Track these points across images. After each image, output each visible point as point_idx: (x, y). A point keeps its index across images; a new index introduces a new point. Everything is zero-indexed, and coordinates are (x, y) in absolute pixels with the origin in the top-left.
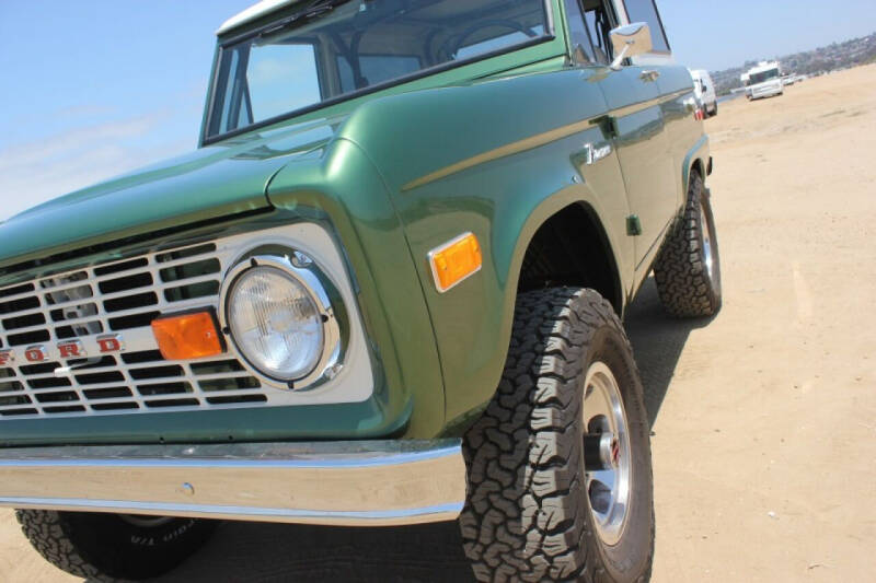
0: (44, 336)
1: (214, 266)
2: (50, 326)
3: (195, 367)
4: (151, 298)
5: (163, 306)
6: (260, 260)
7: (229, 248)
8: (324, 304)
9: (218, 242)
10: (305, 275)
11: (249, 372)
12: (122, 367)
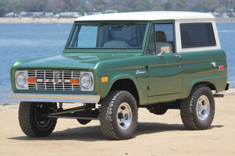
0: (53, 78)
1: (80, 74)
2: (54, 77)
3: (74, 85)
4: (71, 76)
5: (72, 77)
6: (86, 75)
7: (82, 73)
8: (91, 80)
9: (81, 72)
10: (89, 77)
11: (80, 87)
12: (63, 84)
